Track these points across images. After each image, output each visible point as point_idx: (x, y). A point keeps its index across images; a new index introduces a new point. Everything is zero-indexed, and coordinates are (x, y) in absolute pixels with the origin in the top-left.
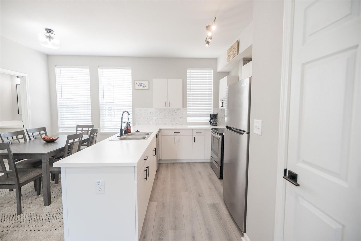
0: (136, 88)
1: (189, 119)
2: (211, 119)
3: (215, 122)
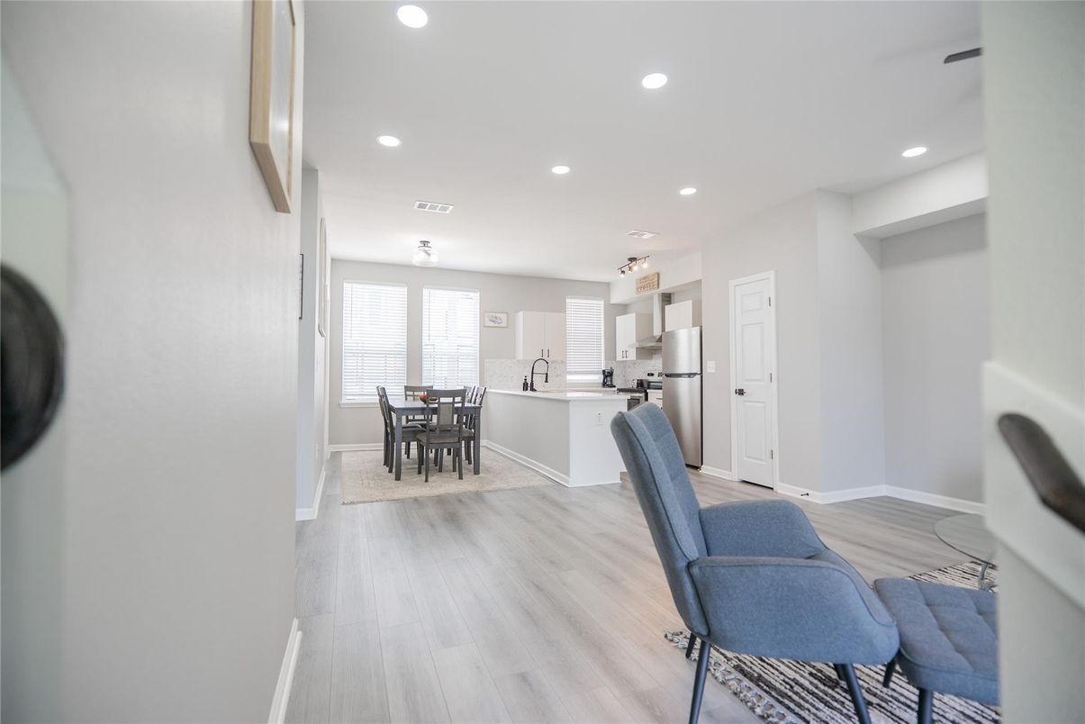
0: (487, 325)
1: (570, 378)
2: (605, 377)
3: (611, 381)
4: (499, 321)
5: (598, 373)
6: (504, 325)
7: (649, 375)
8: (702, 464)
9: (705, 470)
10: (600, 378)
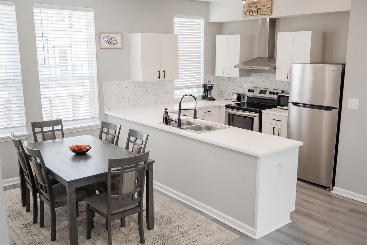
0: (102, 47)
2: (206, 91)
3: (211, 94)
4: (115, 42)
5: (198, 87)
6: (119, 46)
7: (249, 91)
8: (333, 185)
9: (336, 191)
10: (200, 92)
